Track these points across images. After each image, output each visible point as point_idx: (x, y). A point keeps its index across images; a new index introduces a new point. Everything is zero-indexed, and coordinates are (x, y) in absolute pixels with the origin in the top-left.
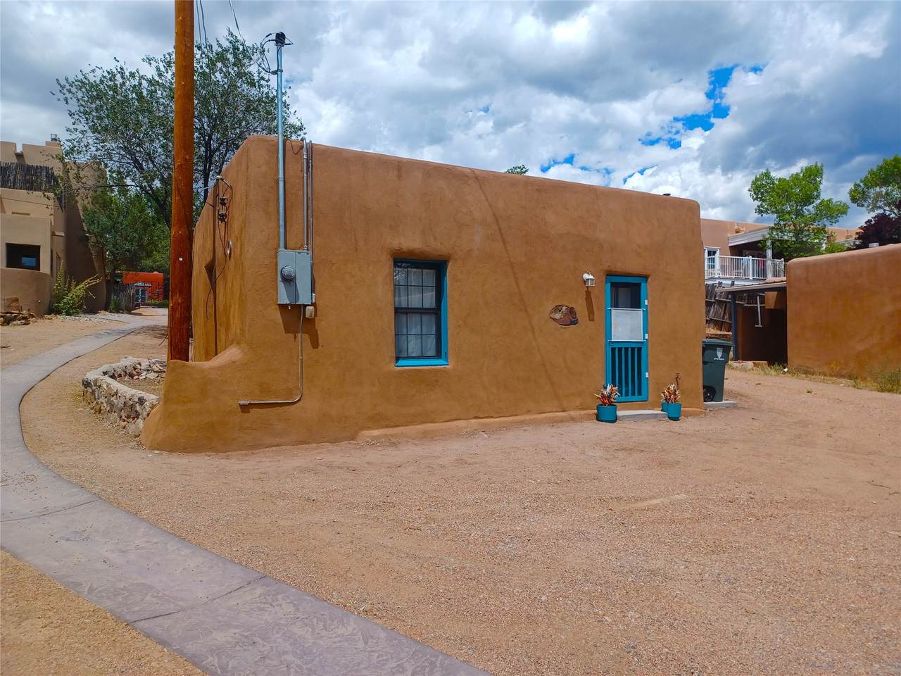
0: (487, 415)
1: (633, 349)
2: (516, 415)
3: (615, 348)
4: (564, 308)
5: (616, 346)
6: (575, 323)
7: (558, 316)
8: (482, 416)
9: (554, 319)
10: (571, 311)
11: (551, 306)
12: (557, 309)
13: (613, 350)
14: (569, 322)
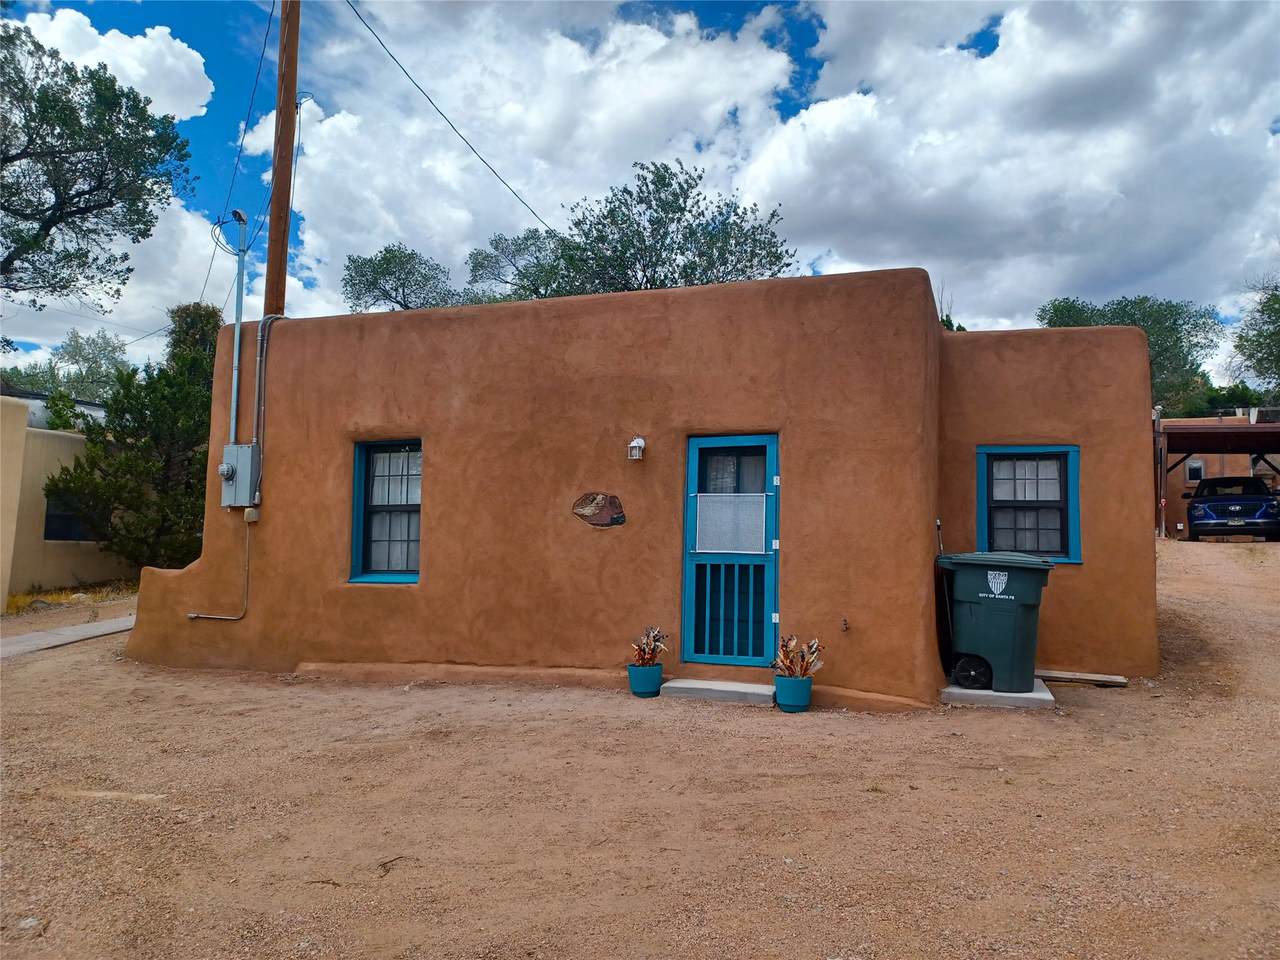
0: (465, 660)
1: (744, 569)
2: (513, 665)
3: (704, 566)
4: (600, 497)
5: (708, 562)
6: (619, 520)
7: (588, 511)
8: (458, 661)
9: (582, 516)
10: (612, 501)
11: (572, 495)
12: (587, 499)
13: (701, 568)
14: (608, 520)
